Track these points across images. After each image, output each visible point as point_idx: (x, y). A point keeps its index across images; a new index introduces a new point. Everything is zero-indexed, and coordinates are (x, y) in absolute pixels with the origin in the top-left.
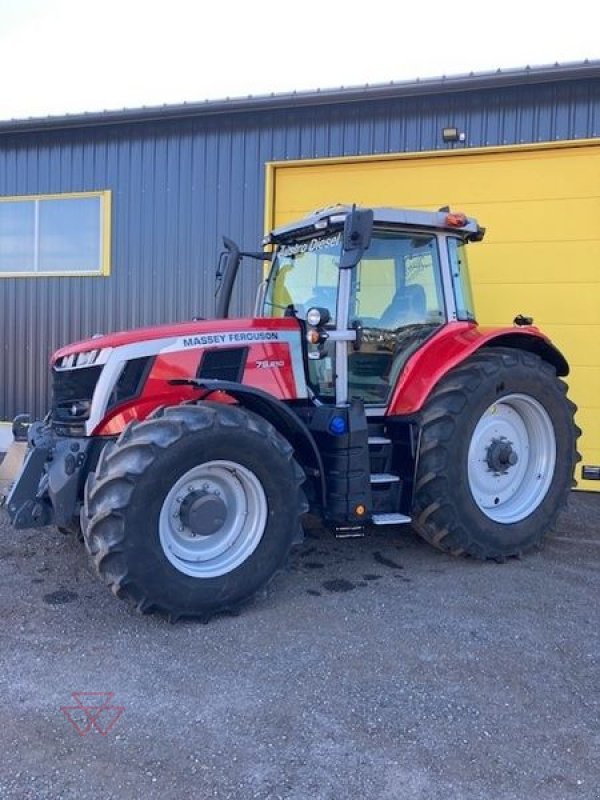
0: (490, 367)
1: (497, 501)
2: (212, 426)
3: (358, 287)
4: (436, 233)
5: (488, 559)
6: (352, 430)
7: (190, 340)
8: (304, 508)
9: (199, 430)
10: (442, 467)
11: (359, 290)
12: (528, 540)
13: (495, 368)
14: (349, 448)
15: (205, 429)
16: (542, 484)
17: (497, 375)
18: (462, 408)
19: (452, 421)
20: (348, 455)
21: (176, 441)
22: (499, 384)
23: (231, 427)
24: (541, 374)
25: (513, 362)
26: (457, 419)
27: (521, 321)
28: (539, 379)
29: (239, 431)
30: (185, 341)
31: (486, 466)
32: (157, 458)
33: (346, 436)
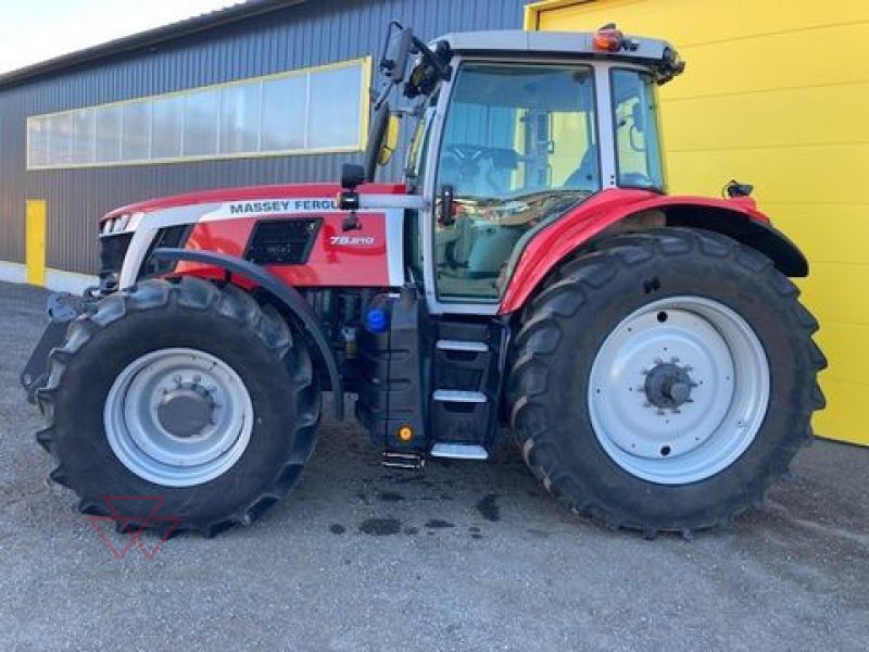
0: (634, 253)
1: (666, 451)
2: (167, 304)
3: (550, 147)
4: (593, 63)
5: (622, 528)
6: (393, 327)
7: (240, 206)
8: (307, 420)
9: (147, 309)
10: (540, 390)
11: (552, 152)
12: (700, 513)
13: (646, 255)
14: (389, 351)
15: (156, 308)
16: (743, 436)
17: (648, 264)
18: (577, 310)
19: (557, 325)
20: (389, 360)
21: (117, 320)
22: (650, 279)
23: (195, 309)
24: (738, 269)
25: (683, 248)
26: (565, 324)
27: (737, 190)
28: (730, 275)
29: (206, 314)
30: (233, 207)
31: (643, 397)
32: (92, 338)
33: (386, 335)
